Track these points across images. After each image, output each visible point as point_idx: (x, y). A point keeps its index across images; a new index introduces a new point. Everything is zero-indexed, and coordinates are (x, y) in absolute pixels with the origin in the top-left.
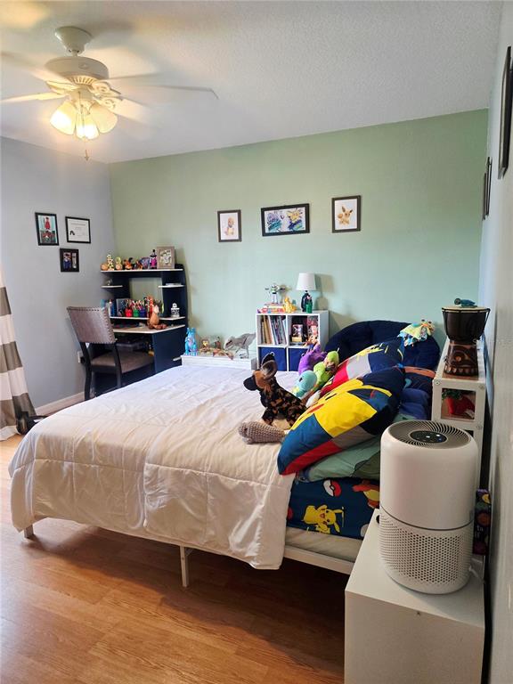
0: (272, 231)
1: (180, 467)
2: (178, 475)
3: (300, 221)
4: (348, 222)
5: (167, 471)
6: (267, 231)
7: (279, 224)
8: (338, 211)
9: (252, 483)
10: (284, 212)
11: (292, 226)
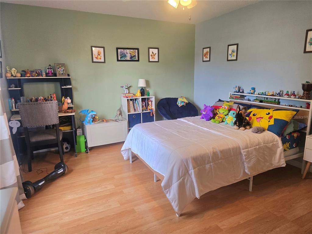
0: (122, 59)
1: (254, 147)
2: (255, 149)
3: (135, 56)
4: (154, 58)
5: (252, 149)
6: (119, 59)
7: (125, 56)
8: (151, 53)
9: (274, 143)
10: (128, 51)
11: (131, 57)
